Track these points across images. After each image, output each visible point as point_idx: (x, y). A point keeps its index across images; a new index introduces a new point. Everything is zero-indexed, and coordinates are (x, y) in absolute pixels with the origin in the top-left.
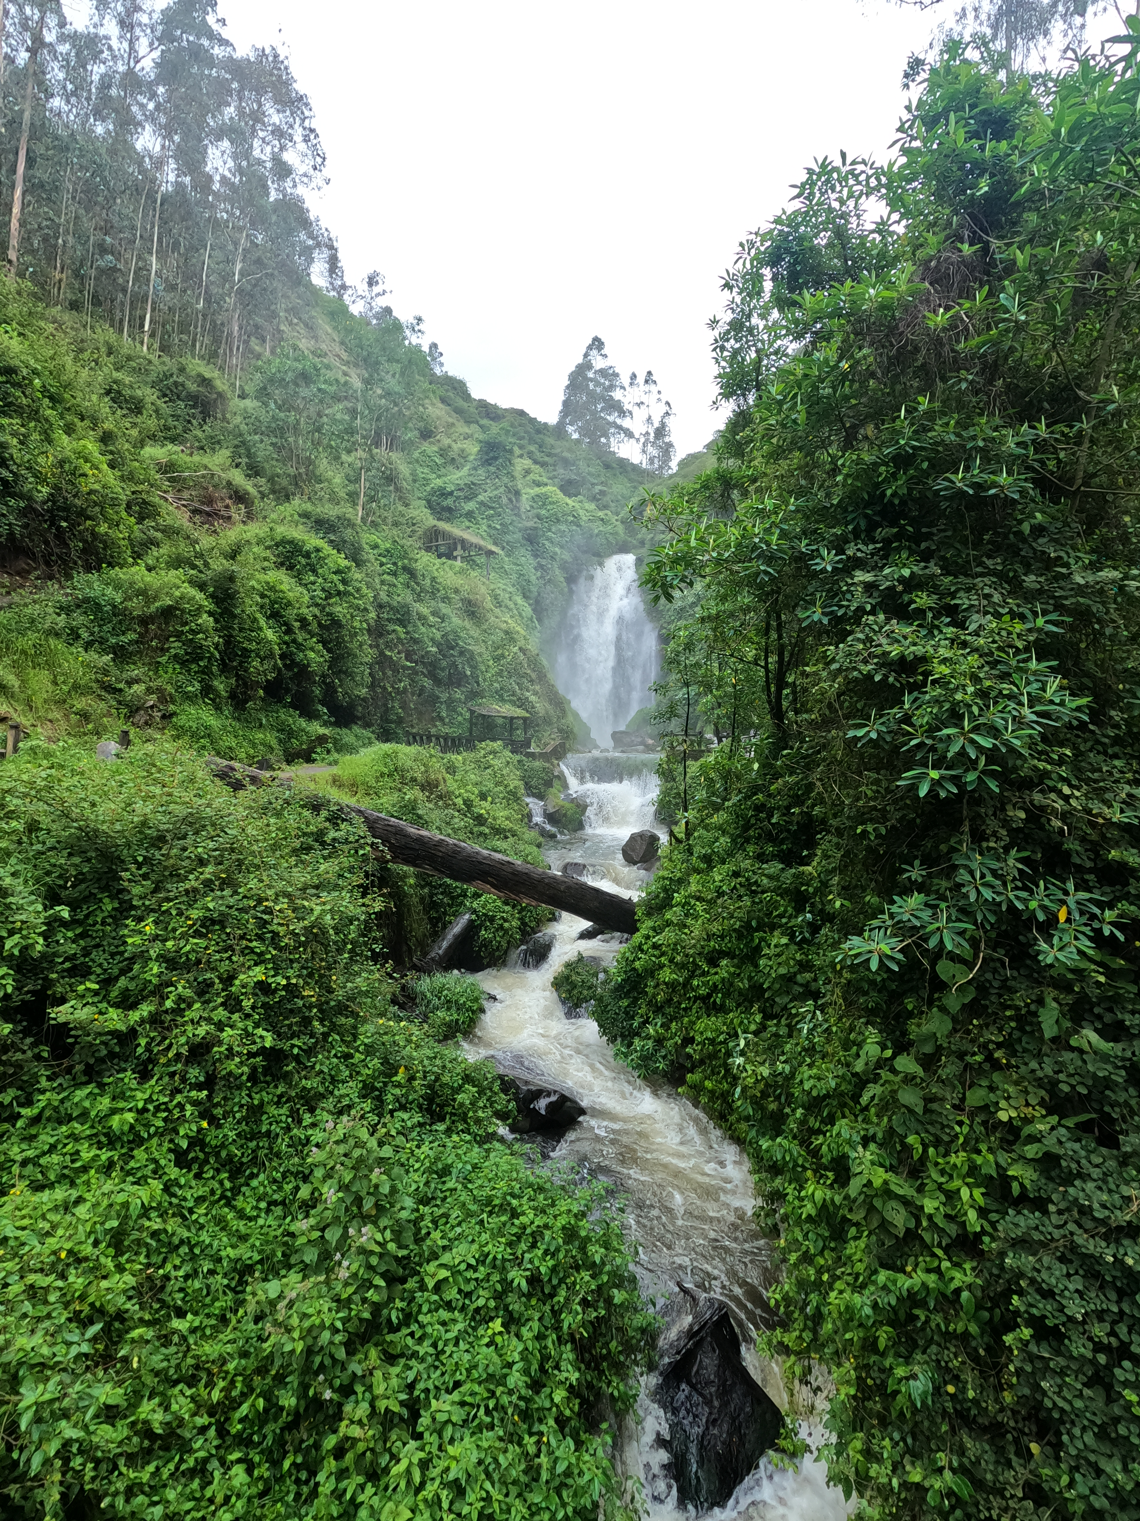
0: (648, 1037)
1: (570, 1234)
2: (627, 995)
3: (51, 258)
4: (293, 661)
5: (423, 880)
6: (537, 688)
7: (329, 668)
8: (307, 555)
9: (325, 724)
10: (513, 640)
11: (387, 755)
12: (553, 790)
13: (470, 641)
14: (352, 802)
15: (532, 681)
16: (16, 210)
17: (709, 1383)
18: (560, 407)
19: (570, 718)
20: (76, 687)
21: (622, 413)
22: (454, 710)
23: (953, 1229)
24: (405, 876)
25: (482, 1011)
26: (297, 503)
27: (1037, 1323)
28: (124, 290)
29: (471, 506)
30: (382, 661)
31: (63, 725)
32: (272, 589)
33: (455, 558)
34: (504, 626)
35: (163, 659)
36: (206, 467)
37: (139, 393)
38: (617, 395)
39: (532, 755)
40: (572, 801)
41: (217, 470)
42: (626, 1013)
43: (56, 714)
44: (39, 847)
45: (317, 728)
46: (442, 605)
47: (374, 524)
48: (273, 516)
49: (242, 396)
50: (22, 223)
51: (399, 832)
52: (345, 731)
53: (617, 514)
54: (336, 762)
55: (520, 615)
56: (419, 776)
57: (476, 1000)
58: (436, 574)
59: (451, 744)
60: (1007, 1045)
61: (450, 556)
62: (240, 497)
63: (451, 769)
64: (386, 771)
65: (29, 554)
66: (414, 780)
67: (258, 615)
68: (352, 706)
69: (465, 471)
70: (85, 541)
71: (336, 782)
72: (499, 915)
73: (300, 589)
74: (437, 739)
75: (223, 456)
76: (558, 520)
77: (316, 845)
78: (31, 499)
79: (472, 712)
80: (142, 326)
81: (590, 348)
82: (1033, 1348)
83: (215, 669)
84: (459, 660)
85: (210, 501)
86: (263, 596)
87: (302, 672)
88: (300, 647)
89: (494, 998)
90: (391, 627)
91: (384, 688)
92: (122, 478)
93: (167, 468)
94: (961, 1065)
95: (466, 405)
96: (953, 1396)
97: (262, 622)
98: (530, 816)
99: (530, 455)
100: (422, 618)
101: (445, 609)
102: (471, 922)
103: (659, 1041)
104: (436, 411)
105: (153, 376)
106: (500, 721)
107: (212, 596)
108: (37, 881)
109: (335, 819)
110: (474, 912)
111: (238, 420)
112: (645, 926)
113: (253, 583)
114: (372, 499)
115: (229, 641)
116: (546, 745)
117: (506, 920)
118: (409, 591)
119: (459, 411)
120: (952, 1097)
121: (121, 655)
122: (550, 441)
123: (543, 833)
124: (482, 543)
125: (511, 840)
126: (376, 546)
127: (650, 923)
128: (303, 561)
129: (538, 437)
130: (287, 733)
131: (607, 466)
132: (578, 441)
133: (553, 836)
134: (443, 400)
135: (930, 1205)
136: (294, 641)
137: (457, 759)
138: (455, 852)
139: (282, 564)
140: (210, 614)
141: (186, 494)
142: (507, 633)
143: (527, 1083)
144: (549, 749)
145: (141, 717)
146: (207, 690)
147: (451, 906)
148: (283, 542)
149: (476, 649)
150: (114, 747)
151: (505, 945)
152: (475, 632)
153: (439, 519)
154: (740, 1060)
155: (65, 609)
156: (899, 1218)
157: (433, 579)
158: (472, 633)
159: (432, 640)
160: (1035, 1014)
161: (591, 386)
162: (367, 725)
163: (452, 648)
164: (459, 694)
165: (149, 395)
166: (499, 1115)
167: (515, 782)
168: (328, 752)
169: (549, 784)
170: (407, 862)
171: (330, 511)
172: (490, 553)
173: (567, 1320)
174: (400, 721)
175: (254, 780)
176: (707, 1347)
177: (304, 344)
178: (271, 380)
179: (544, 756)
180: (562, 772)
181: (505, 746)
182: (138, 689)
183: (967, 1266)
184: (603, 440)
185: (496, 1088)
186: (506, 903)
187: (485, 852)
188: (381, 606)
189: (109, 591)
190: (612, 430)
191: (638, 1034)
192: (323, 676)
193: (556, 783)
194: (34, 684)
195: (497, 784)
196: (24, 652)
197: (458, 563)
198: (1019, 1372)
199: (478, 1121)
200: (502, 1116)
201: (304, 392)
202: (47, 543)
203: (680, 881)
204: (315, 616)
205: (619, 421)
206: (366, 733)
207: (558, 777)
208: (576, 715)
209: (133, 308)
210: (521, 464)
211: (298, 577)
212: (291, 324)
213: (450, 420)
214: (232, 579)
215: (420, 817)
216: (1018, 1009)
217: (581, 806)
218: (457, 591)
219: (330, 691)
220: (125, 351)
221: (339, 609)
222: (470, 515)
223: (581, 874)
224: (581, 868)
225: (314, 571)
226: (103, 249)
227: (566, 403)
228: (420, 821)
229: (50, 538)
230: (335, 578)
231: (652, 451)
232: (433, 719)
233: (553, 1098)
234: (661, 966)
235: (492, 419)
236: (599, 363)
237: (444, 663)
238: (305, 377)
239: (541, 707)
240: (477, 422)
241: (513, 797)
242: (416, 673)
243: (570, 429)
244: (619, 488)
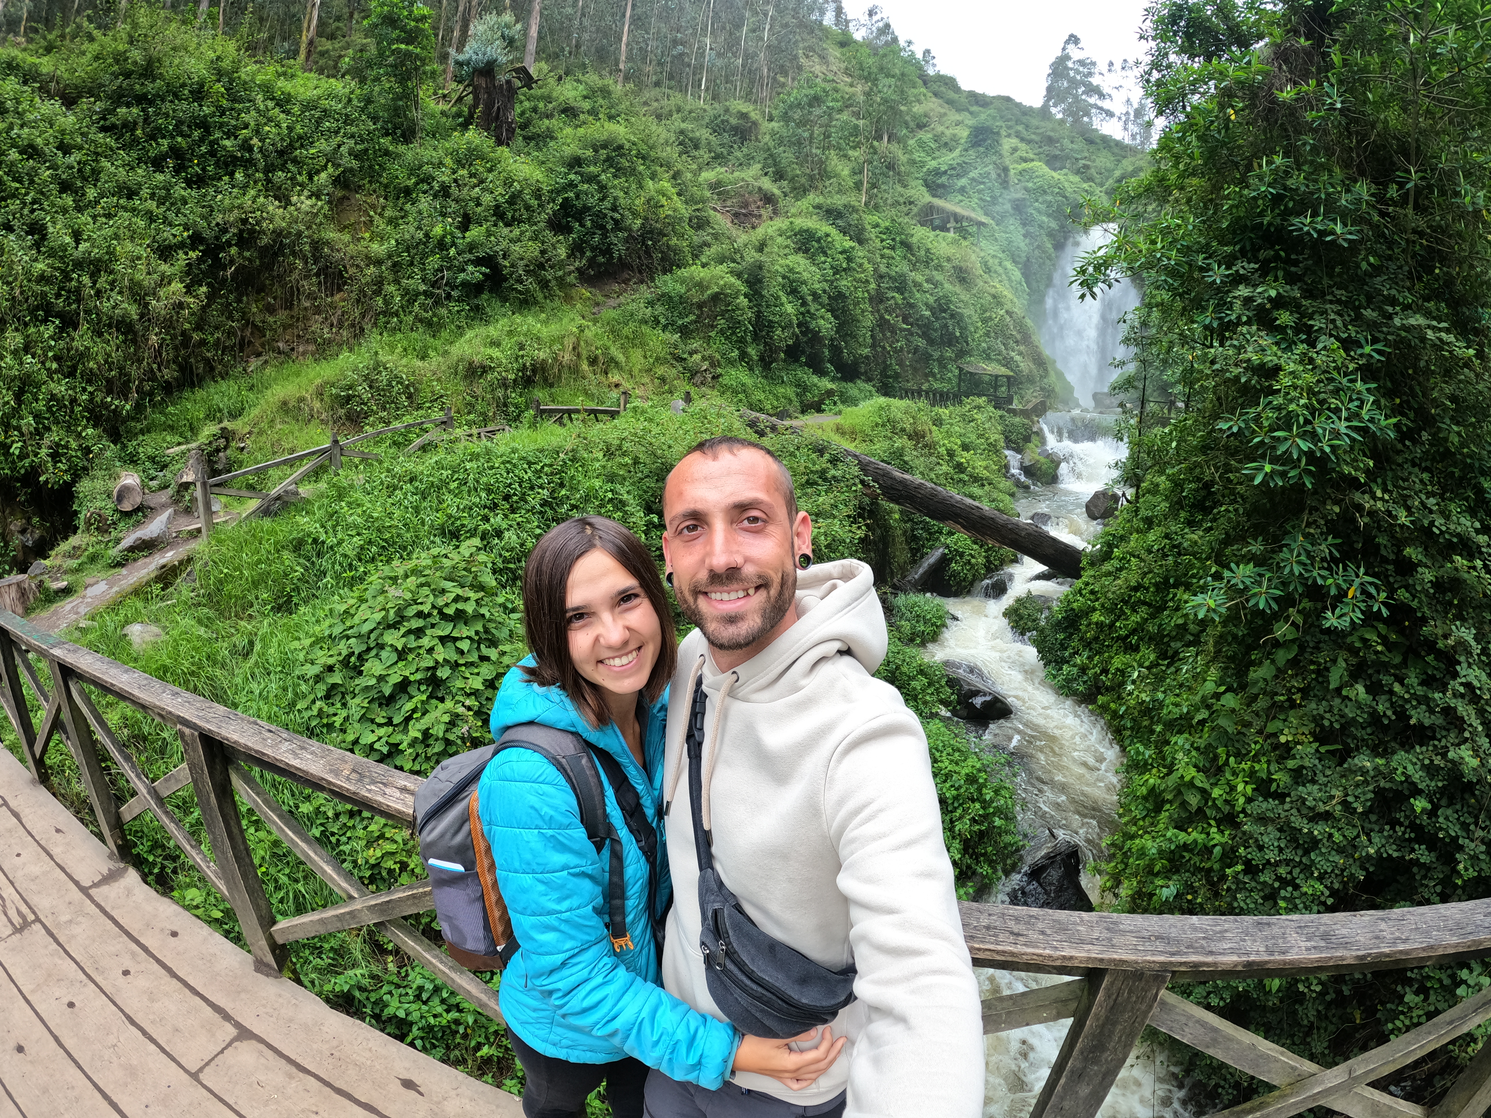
0: (1074, 666)
1: (971, 779)
2: (1064, 630)
3: (644, 59)
4: (807, 328)
5: (906, 517)
6: (1022, 348)
7: (837, 332)
8: (818, 241)
9: (833, 380)
10: (1000, 304)
11: (881, 408)
12: (1031, 445)
13: (961, 305)
14: (851, 447)
15: (1017, 342)
16: (624, 39)
17: (1051, 884)
18: (1044, 93)
19: (1052, 378)
20: (657, 359)
21: (1102, 96)
22: (945, 367)
23: (1226, 809)
24: (892, 512)
25: (944, 625)
26: (813, 198)
27: (1248, 863)
28: (689, 66)
29: (963, 182)
30: (882, 324)
31: (650, 387)
32: (791, 270)
33: (948, 230)
34: (993, 291)
35: (713, 334)
36: (743, 180)
37: (698, 134)
38: (1095, 80)
39: (1014, 412)
40: (1048, 456)
41: (750, 180)
42: (1062, 644)
43: (646, 380)
44: (640, 475)
45: (826, 384)
46: (935, 273)
47: (876, 207)
48: (793, 210)
49: (771, 119)
50: (627, 45)
51: (886, 475)
52: (850, 384)
53: (1102, 185)
54: (840, 413)
55: (1010, 279)
56: (908, 427)
57: (940, 618)
58: (930, 246)
59: (940, 398)
60: (1305, 692)
61: (944, 228)
62: (768, 199)
63: (938, 422)
64: (880, 421)
65: (630, 267)
66: (903, 430)
67: (781, 293)
68: (856, 364)
69: (957, 152)
70: (662, 252)
71: (839, 430)
72: (968, 552)
73: (814, 268)
74: (927, 393)
75: (756, 168)
76: (1045, 192)
77: (820, 481)
78: (631, 230)
79: (961, 370)
80: (700, 85)
81: (1067, 42)
82: (1241, 876)
83: (749, 339)
84: (950, 322)
85: (746, 205)
86: (784, 277)
87: (815, 337)
88: (813, 316)
89: (955, 619)
90: (890, 294)
91: (884, 348)
92: (686, 203)
93: (716, 186)
94: (1270, 702)
95: (956, 96)
96: (1189, 901)
97: (784, 299)
98: (1007, 467)
99: (1018, 135)
100: (917, 284)
101: (938, 276)
102: (944, 555)
103: (1083, 670)
104: (931, 105)
105: (707, 120)
106: (987, 378)
107: (747, 281)
108: (640, 497)
109: (834, 461)
110: (947, 547)
111: (767, 137)
112: (1087, 575)
113: (777, 267)
114: (874, 186)
115: (759, 315)
116: (1028, 402)
117: (973, 557)
118: (905, 262)
119: (950, 102)
120: (1257, 724)
121: (685, 332)
122: (1035, 122)
123: (1018, 484)
124: (973, 215)
125: (987, 488)
126: (877, 226)
127: (1092, 573)
128: (816, 245)
129: (1024, 119)
130: (803, 388)
131: (1090, 142)
132: (1062, 121)
133: (1027, 487)
134: (936, 95)
135: (1216, 793)
136: (808, 312)
137: (944, 412)
138: (932, 495)
139: (800, 249)
140: (746, 296)
141: (729, 203)
142: (994, 297)
143: (969, 684)
144: (1030, 406)
145: (698, 379)
146: (743, 355)
147: (928, 540)
148: (801, 232)
149: (966, 312)
150: (681, 404)
151: (970, 577)
152: (965, 296)
153: (934, 196)
154: (1130, 687)
155: (650, 304)
156: (1194, 800)
157: (928, 250)
158: (962, 297)
159: (926, 304)
160: (1327, 669)
161: (1072, 73)
162: (869, 380)
163: (945, 311)
164: (949, 353)
165: (704, 134)
166: (942, 702)
167: (995, 436)
168: (835, 403)
169: (1027, 439)
170: (892, 499)
171: (838, 201)
172: (980, 224)
173: (958, 826)
174: (897, 376)
175: (774, 428)
176: (1056, 865)
177: (818, 69)
178: (791, 107)
179: (1025, 413)
180: (1041, 429)
181: (990, 401)
182: (697, 357)
183: (1227, 833)
184: (1085, 119)
185: (943, 683)
186: (975, 543)
187: (958, 497)
188: (881, 277)
189: (678, 286)
190: (1093, 111)
191: (1068, 662)
192: (832, 340)
193: (1034, 438)
194: (633, 359)
195: (980, 436)
196: (627, 337)
197: (951, 235)
198: (1229, 889)
199: (925, 703)
200: (945, 703)
201: (817, 111)
202: (640, 258)
203: (1122, 538)
204: (824, 291)
205: (1100, 103)
206: (868, 387)
207: (1037, 433)
208: (1060, 375)
209: (694, 74)
210: (1007, 143)
211: (812, 258)
212: (807, 57)
213: (942, 111)
214: (760, 268)
215: (906, 463)
216: (1319, 664)
217: (1055, 462)
218: (949, 260)
219: (836, 351)
220: (688, 108)
221: (844, 282)
222: (962, 190)
223: (1045, 524)
224: (1045, 518)
225: (825, 254)
226: (675, 42)
227: (1049, 89)
228: (906, 467)
229: (642, 253)
230: (841, 257)
231: (1133, 128)
232: (926, 376)
233: (988, 698)
234: (1094, 609)
235: (982, 106)
236: (1075, 54)
237: (937, 325)
238: (816, 100)
239: (1025, 365)
240: (967, 110)
241: (993, 449)
242: (912, 334)
243: (1053, 110)
244: (1103, 160)
